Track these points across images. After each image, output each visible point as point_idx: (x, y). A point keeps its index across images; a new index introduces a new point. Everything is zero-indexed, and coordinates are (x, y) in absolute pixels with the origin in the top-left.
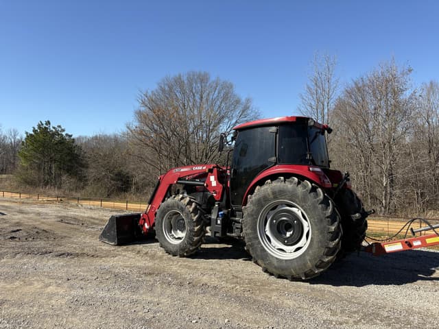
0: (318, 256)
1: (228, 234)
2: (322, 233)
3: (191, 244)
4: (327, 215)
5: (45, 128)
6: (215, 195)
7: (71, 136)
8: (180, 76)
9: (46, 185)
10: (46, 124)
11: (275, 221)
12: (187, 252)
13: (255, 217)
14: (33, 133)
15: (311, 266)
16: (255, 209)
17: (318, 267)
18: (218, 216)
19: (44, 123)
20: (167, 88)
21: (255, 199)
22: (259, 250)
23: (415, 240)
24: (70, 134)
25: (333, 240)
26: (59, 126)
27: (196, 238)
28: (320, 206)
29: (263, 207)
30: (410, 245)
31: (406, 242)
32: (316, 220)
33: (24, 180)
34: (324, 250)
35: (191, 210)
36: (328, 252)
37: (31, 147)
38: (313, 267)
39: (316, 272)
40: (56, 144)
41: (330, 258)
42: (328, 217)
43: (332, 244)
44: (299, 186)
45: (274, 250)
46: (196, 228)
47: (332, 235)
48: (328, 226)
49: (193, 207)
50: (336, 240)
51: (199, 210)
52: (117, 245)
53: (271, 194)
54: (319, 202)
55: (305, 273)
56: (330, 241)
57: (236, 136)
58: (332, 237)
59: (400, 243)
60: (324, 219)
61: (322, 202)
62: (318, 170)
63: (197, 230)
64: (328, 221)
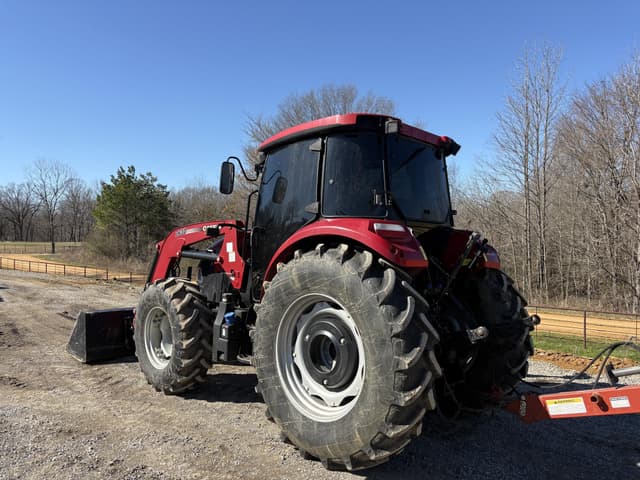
0: (375, 424)
1: (238, 357)
2: (382, 371)
3: (178, 373)
4: (395, 331)
5: (128, 176)
6: (233, 279)
7: (164, 187)
8: (312, 94)
9: (129, 255)
10: (129, 171)
11: (307, 337)
12: (173, 386)
13: (271, 326)
14: (112, 184)
15: (362, 444)
16: (272, 309)
17: (376, 447)
18: (224, 322)
19: (126, 170)
20: (293, 112)
21: (272, 290)
22: (275, 397)
23: (616, 395)
24: (164, 185)
25: (407, 388)
26: (149, 174)
27: (185, 362)
28: (383, 309)
29: (284, 306)
30: (604, 405)
31: (593, 399)
32: (373, 341)
33: (99, 248)
34: (386, 411)
35: (178, 307)
36: (397, 415)
37: (108, 203)
38: (366, 445)
39: (373, 458)
40: (142, 198)
41: (401, 429)
42: (397, 336)
43: (405, 399)
44: (347, 263)
45: (305, 398)
46: (186, 343)
47: (403, 377)
48: (396, 357)
49: (184, 301)
50: (417, 390)
51: (196, 307)
52: (87, 363)
53: (296, 281)
54: (381, 301)
55: (351, 457)
56: (400, 391)
57: (263, 163)
58: (406, 381)
59: (581, 398)
60: (388, 339)
61: (387, 301)
62: (398, 228)
63: (187, 346)
64: (398, 344)
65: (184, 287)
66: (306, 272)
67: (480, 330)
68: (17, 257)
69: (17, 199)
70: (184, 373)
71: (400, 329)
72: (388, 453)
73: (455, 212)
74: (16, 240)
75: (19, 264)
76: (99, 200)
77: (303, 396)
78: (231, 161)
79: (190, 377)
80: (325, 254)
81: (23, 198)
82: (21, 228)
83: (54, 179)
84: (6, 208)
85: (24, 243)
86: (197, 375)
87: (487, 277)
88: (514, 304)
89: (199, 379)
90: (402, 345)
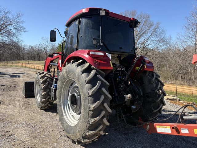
2: (85, 110)
3: (42, 103)
12: (41, 107)
15: (79, 136)
18: (54, 87)
23: (183, 127)
27: (43, 100)
28: (87, 85)
30: (178, 131)
31: (173, 128)
32: (83, 98)
35: (42, 81)
36: (90, 127)
38: (81, 137)
41: (91, 132)
42: (90, 96)
43: (92, 121)
44: (78, 67)
45: (69, 116)
46: (43, 93)
47: (92, 112)
48: (90, 105)
49: (44, 80)
50: (97, 118)
51: (48, 81)
52: (26, 97)
53: (65, 74)
54: (86, 82)
55: (77, 140)
56: (91, 118)
57: (67, 31)
58: (93, 114)
59: (169, 127)
60: (87, 97)
61: (89, 82)
62: (101, 54)
63: (44, 94)
64: (91, 99)
65: (45, 75)
66: (67, 70)
67: (129, 96)
68: (35, 65)
69: (38, 49)
70: (44, 103)
71: (91, 94)
72: (88, 140)
73: (136, 49)
74: (38, 60)
75: (36, 67)
76: (57, 49)
77: (69, 115)
78: (55, 30)
79: (46, 105)
80: (73, 64)
81: (40, 49)
82: (39, 57)
83: (46, 43)
84: (35, 51)
85: (39, 61)
86: (48, 104)
87: (147, 74)
88: (157, 85)
89: (49, 105)
90: (92, 100)
